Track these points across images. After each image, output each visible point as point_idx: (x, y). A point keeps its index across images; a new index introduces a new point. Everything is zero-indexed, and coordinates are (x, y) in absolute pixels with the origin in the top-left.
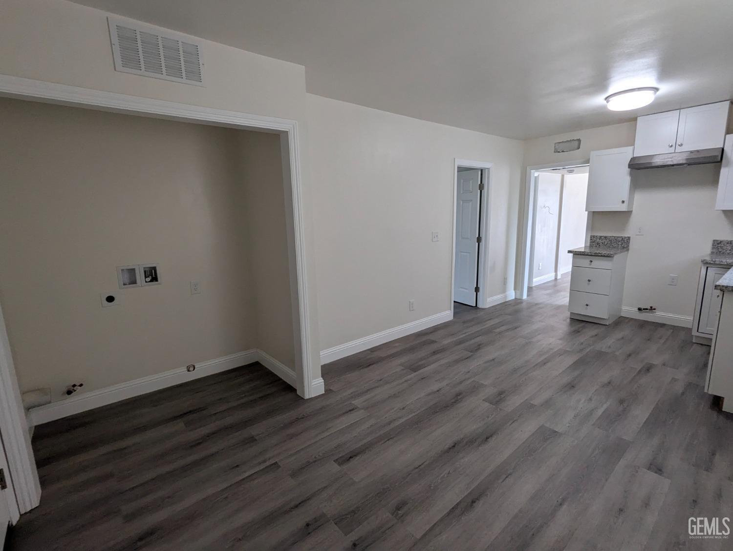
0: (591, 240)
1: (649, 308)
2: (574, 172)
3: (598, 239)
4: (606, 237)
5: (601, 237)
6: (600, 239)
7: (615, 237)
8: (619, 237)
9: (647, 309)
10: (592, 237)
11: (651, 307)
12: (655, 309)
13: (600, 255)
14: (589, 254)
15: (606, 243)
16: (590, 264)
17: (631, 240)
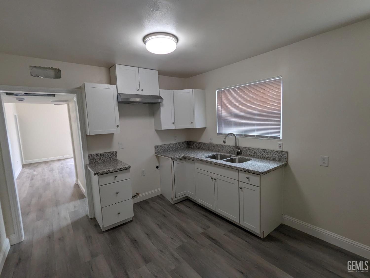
0: (89, 158)
1: (136, 194)
2: (24, 101)
3: (95, 157)
4: (100, 154)
5: (97, 154)
6: (96, 156)
7: (107, 153)
8: (109, 152)
9: (135, 196)
10: (90, 156)
11: (137, 194)
12: (139, 194)
13: (122, 169)
14: (114, 171)
15: (102, 158)
16: (115, 179)
17: (117, 153)
